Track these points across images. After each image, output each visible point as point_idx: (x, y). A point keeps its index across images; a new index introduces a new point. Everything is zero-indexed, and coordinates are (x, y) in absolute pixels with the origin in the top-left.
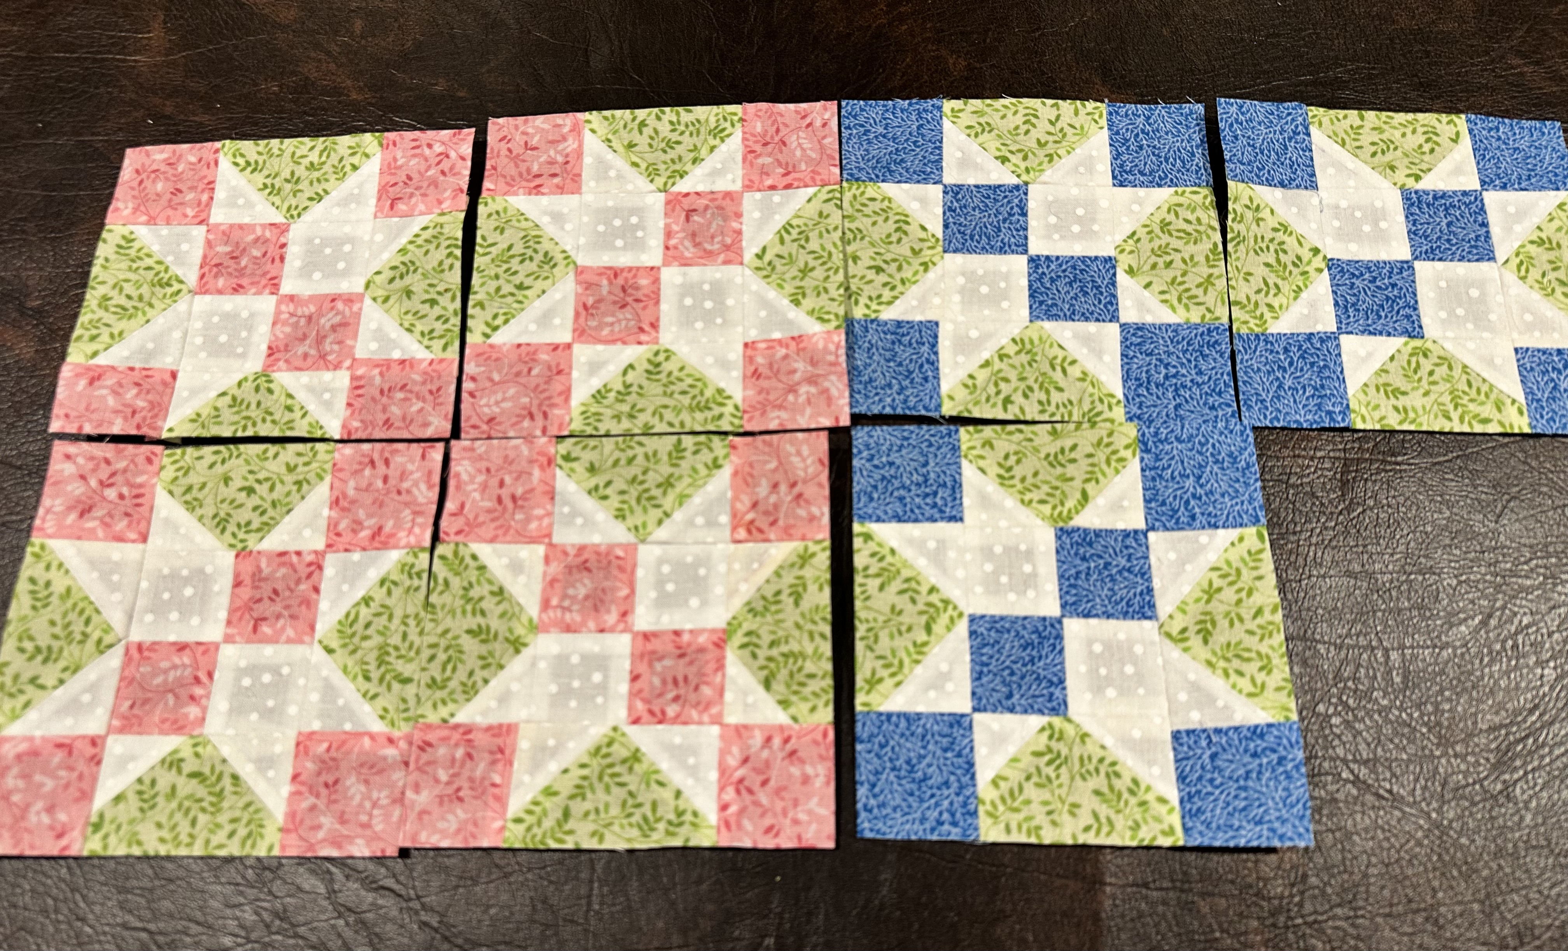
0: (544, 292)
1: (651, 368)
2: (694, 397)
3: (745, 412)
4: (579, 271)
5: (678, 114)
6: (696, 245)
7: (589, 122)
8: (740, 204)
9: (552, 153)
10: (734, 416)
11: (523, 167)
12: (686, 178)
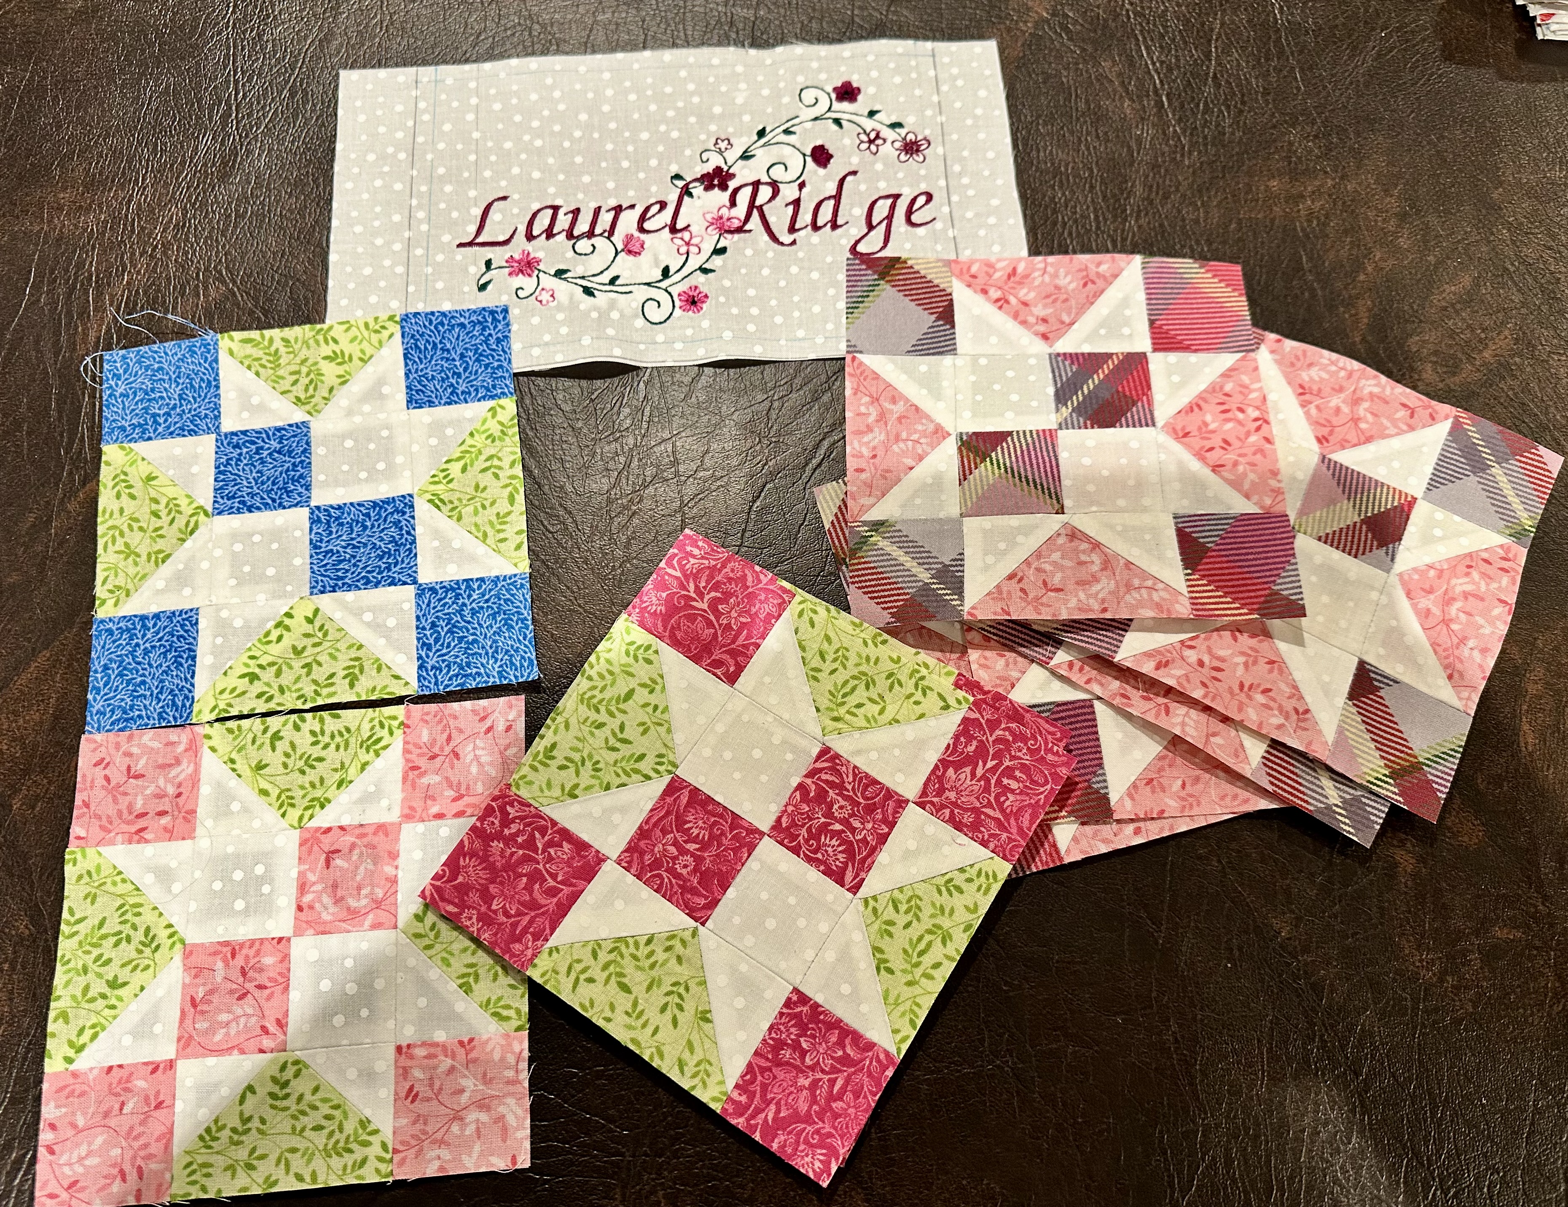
0: (142, 988)
1: (276, 1089)
2: (331, 1134)
3: (395, 1151)
4: (189, 952)
5: (322, 720)
6: (338, 901)
7: (209, 737)
8: (397, 840)
9: (161, 782)
10: (381, 1159)
11: (124, 802)
12: (328, 807)
